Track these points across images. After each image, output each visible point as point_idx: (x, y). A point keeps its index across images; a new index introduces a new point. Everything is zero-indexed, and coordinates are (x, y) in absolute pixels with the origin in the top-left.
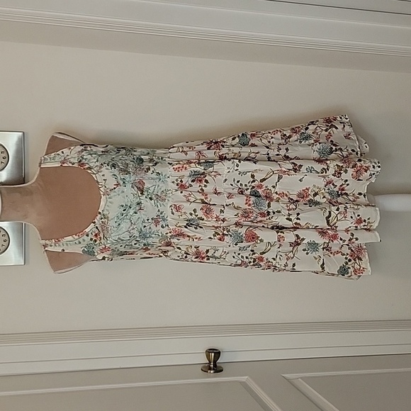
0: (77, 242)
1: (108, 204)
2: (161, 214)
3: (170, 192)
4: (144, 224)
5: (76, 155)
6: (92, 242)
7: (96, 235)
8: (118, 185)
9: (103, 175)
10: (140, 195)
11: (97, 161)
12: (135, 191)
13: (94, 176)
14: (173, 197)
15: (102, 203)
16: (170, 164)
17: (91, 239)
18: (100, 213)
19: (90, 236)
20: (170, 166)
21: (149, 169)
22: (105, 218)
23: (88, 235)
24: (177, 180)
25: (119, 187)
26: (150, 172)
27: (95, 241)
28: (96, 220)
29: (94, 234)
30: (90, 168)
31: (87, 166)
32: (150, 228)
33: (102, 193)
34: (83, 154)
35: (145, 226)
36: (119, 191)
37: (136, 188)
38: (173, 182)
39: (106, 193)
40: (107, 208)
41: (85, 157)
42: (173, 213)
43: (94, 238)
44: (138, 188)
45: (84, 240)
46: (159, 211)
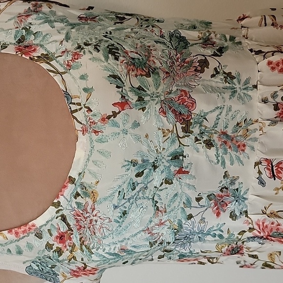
0: (12, 247)
1: (96, 156)
2: (232, 183)
3: (256, 126)
4: (188, 211)
5: (12, 24)
6: (51, 254)
7: (61, 238)
8: (123, 104)
9: (83, 77)
10: (181, 134)
11: (67, 38)
12: (168, 122)
13: (57, 78)
14: (263, 139)
15: (80, 154)
16: (259, 52)
17: (49, 246)
18: (72, 180)
19: (47, 238)
20: (258, 58)
21: (204, 63)
22: (86, 194)
23: (39, 236)
24: (274, 95)
25: (127, 111)
26: (209, 71)
27: (60, 252)
28: (61, 199)
29: (55, 234)
30: (47, 58)
31: (40, 52)
32: (203, 220)
33: (78, 127)
34: (30, 20)
35: (190, 217)
36: (125, 122)
37: (171, 115)
38: (265, 101)
39: (91, 128)
40: (91, 167)
41: (34, 29)
42: (262, 183)
43: (57, 245)
44: (178, 115)
45: (30, 247)
46: (226, 176)
